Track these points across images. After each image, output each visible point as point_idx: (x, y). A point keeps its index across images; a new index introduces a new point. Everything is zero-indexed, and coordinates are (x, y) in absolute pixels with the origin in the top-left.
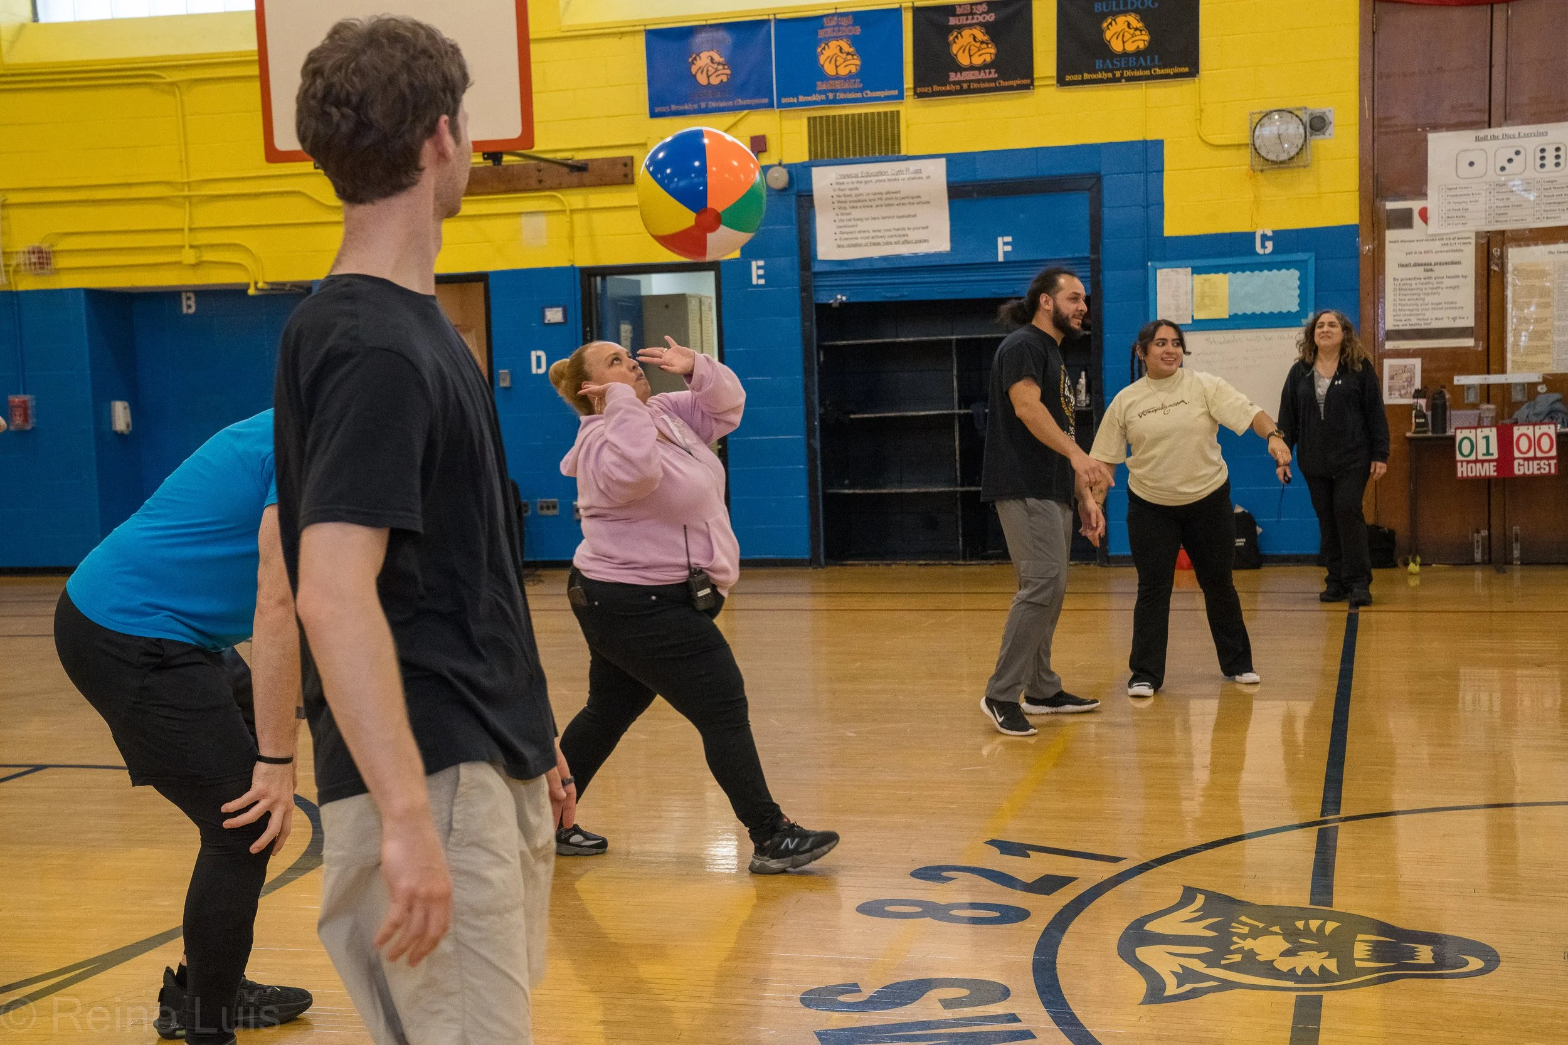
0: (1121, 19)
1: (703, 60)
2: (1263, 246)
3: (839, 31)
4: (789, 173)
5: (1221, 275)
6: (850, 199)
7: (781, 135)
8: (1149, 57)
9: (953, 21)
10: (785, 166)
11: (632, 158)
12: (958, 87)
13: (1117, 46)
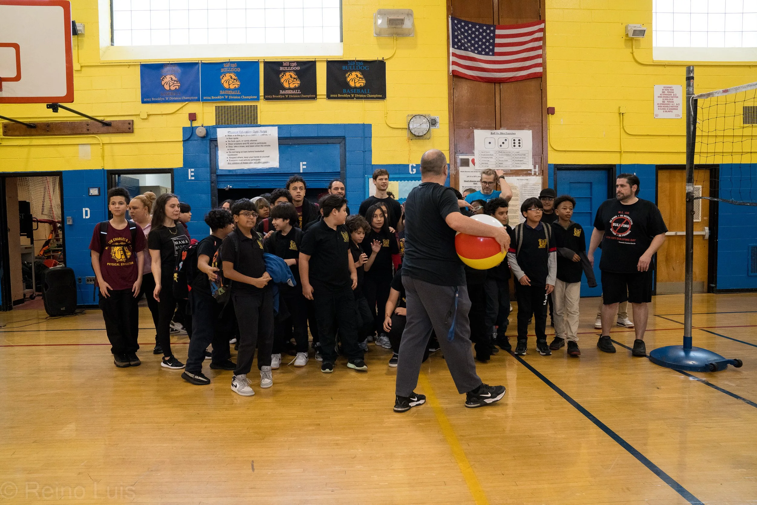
0: (354, 74)
1: (168, 79)
2: (412, 171)
3: (231, 69)
4: (206, 130)
5: (395, 182)
6: (234, 143)
7: (203, 113)
8: (365, 90)
9: (281, 69)
10: (204, 127)
11: (133, 121)
12: (284, 96)
13: (352, 84)
